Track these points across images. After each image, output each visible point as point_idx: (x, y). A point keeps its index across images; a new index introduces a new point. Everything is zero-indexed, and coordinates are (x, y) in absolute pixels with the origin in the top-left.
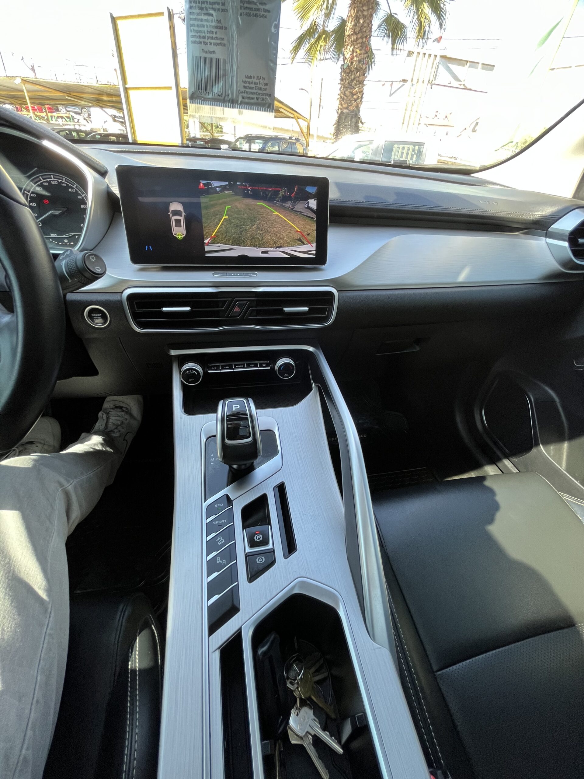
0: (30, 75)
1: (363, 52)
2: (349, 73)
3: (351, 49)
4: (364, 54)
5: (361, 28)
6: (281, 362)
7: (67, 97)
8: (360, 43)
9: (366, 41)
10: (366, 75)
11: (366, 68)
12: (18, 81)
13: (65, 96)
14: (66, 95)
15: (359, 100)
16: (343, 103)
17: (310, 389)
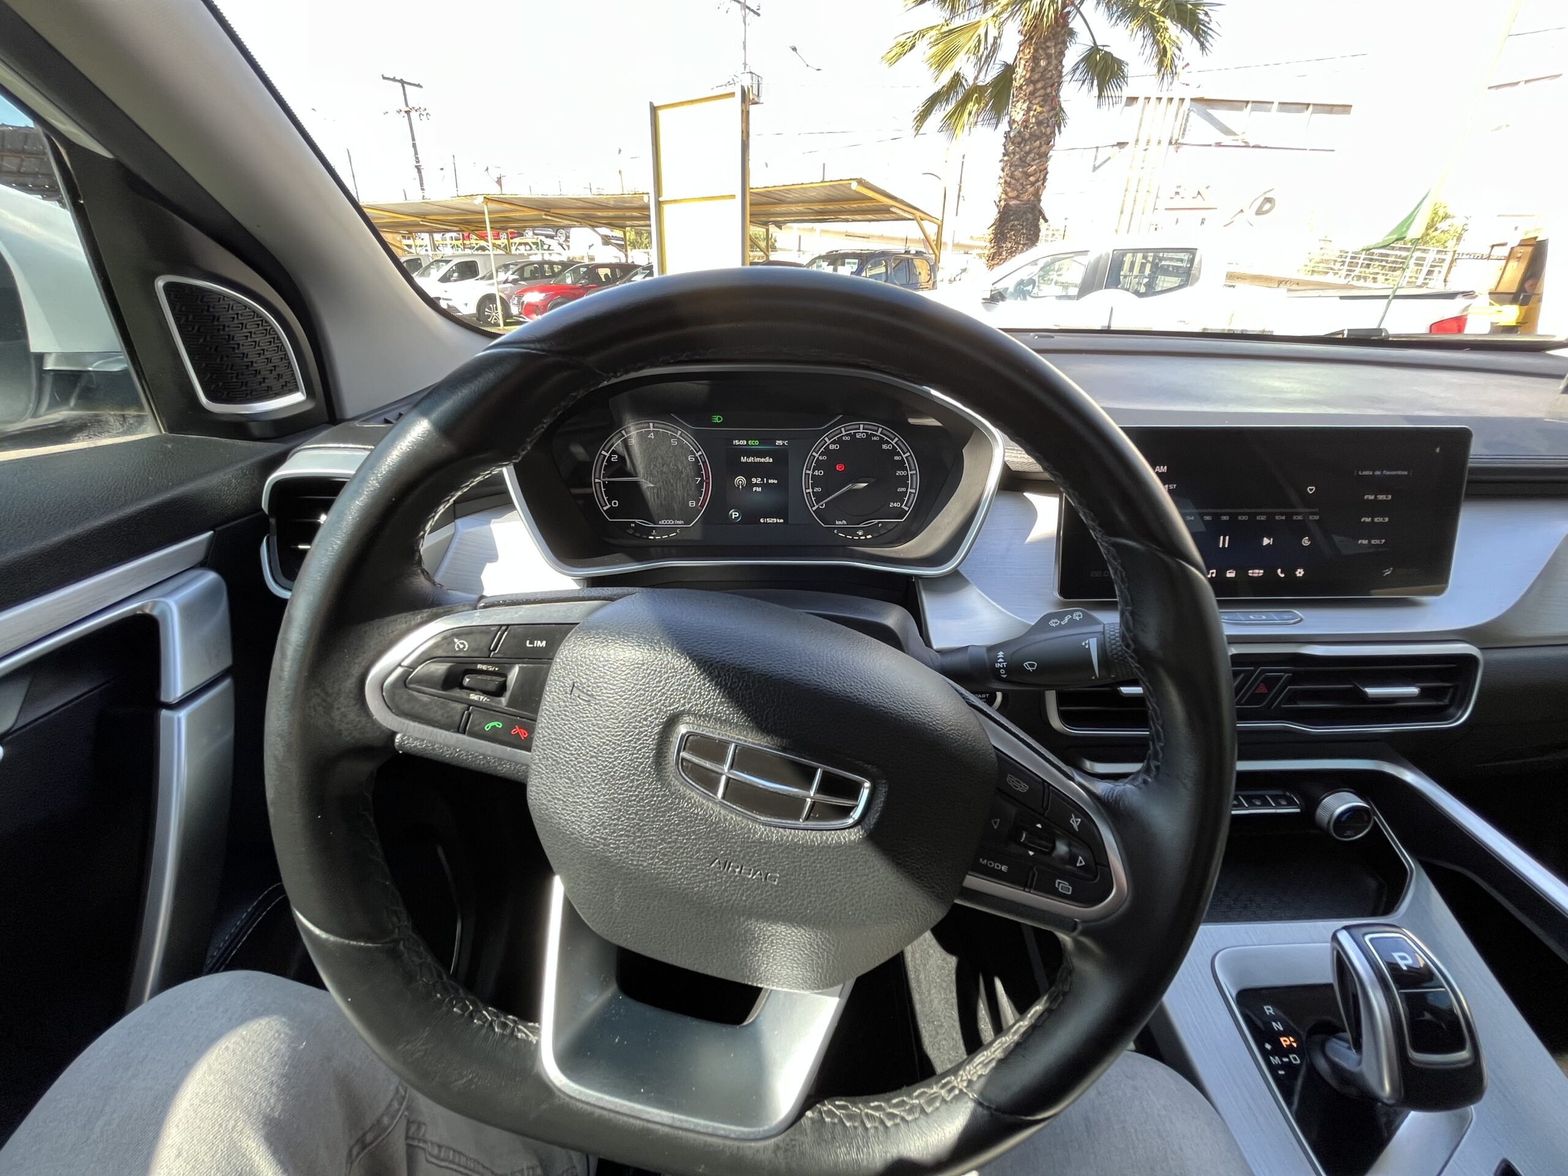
0: (494, 191)
1: (1046, 108)
2: (1019, 143)
3: (1025, 106)
4: (1049, 111)
5: (1042, 73)
7: (544, 217)
8: (1040, 96)
9: (1051, 93)
10: (1052, 142)
11: (1050, 134)
12: (480, 199)
13: (542, 215)
14: (543, 213)
15: (1040, 183)
16: (1008, 190)
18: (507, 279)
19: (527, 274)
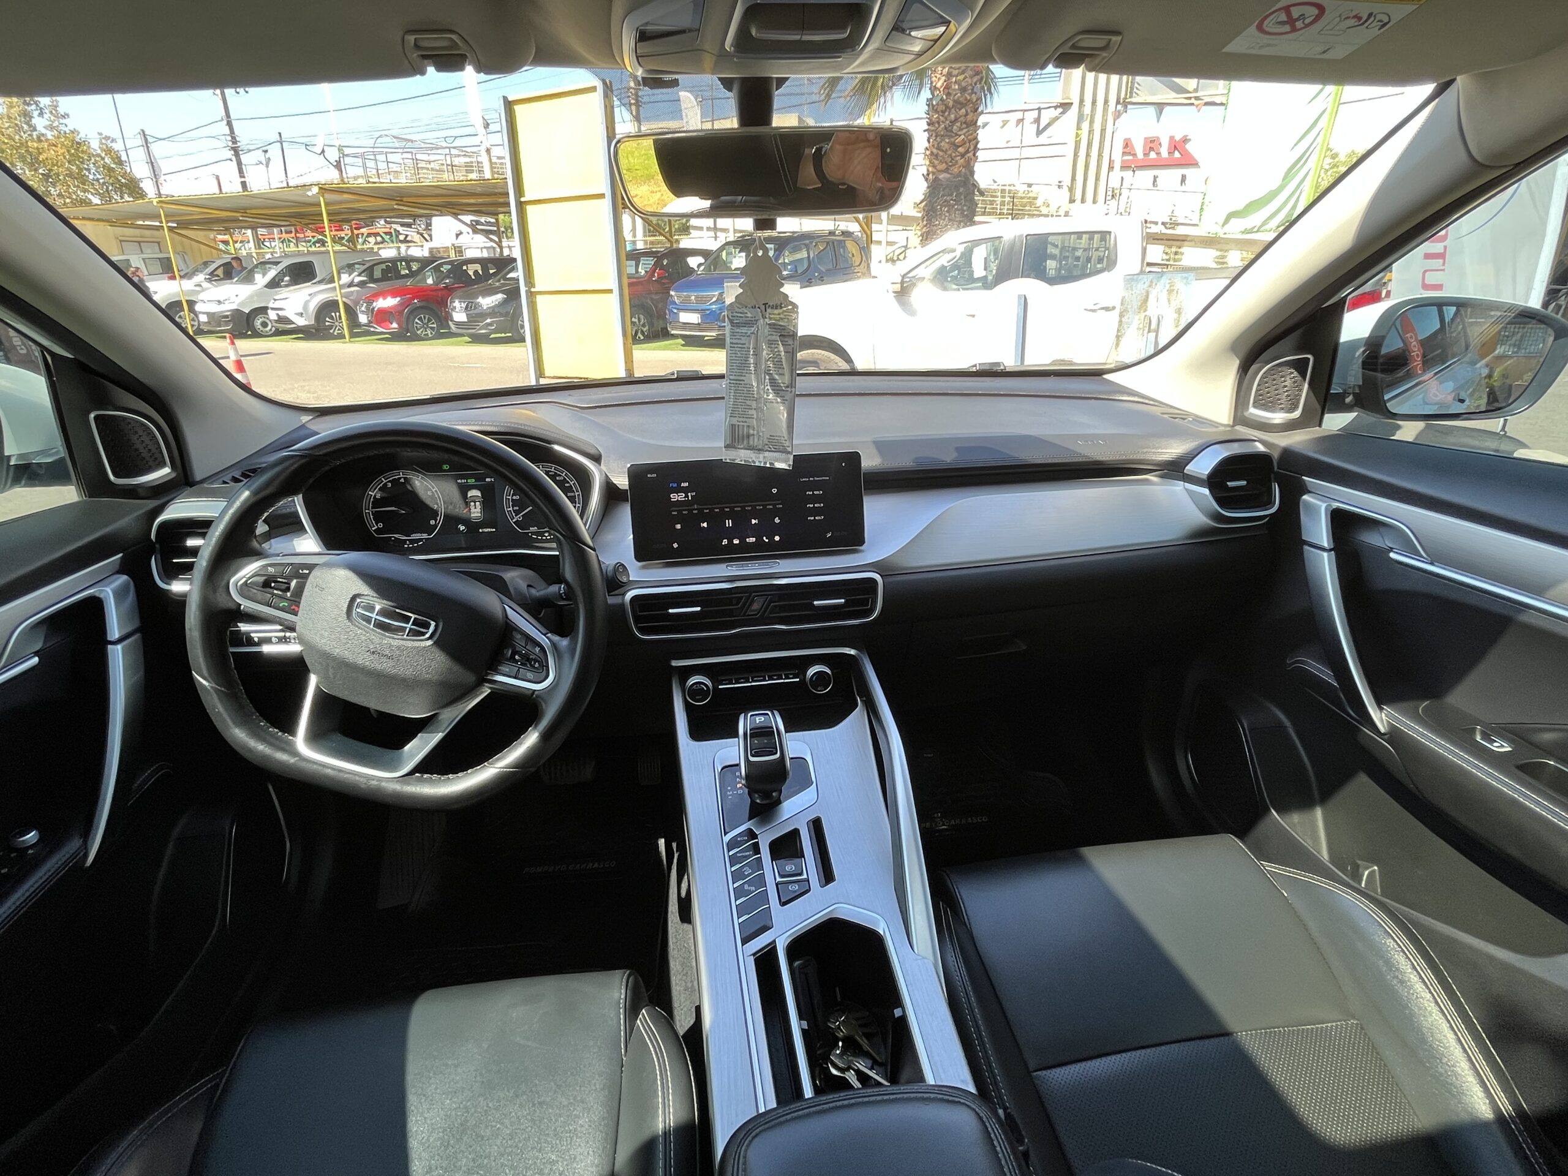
0: (332, 178)
1: (968, 74)
2: (943, 112)
3: (945, 72)
4: (972, 77)
6: (812, 671)
7: (396, 206)
10: (980, 110)
11: (978, 99)
12: (315, 189)
13: (392, 204)
14: (394, 203)
15: (970, 155)
16: (936, 162)
17: (857, 706)
18: (353, 281)
19: (377, 274)
